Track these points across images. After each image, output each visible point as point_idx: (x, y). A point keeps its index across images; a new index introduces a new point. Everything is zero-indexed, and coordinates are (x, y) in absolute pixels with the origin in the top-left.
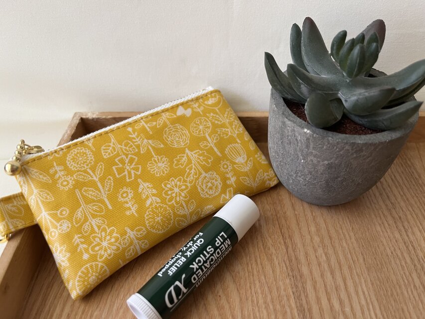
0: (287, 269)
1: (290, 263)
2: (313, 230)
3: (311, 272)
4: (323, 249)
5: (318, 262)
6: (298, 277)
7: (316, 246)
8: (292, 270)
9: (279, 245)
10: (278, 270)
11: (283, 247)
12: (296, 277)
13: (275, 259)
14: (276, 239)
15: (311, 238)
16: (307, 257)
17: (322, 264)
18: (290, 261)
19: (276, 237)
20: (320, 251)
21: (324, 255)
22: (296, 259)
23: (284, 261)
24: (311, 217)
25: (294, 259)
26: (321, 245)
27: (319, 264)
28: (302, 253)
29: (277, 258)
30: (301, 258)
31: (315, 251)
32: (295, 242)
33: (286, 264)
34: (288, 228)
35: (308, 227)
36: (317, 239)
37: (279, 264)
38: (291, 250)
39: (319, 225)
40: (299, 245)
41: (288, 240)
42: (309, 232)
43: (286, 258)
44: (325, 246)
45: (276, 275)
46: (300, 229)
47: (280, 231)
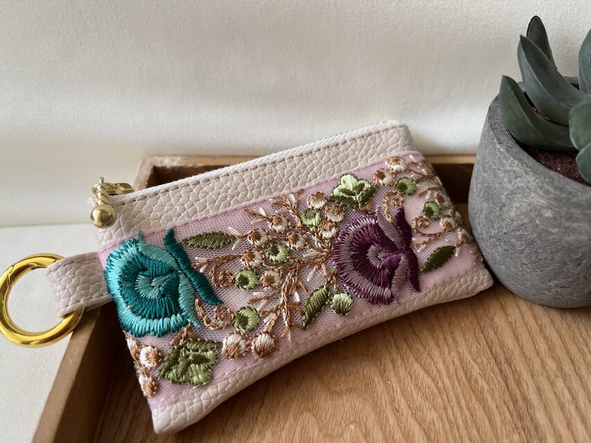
0: (512, 415)
1: (514, 406)
2: (542, 349)
3: (551, 421)
4: (565, 381)
5: (559, 404)
6: (532, 430)
7: (553, 376)
8: (521, 419)
9: (491, 374)
10: (498, 419)
11: (500, 378)
12: (529, 431)
13: (489, 399)
14: (485, 365)
15: (542, 362)
16: (540, 395)
17: (567, 405)
18: (515, 403)
19: (485, 361)
20: (560, 384)
21: (566, 391)
22: (525, 398)
23: (505, 403)
24: (536, 326)
25: (520, 399)
26: (559, 375)
27: (562, 407)
28: (531, 389)
29: (493, 396)
30: (532, 397)
31: (552, 384)
32: (518, 370)
33: (508, 408)
34: (502, 345)
35: (534, 344)
36: (551, 364)
37: (497, 407)
38: (513, 384)
39: (551, 341)
40: (525, 375)
41: (505, 367)
42: (538, 353)
43: (507, 397)
44: (566, 376)
45: (496, 427)
46: (521, 348)
47: (489, 351)
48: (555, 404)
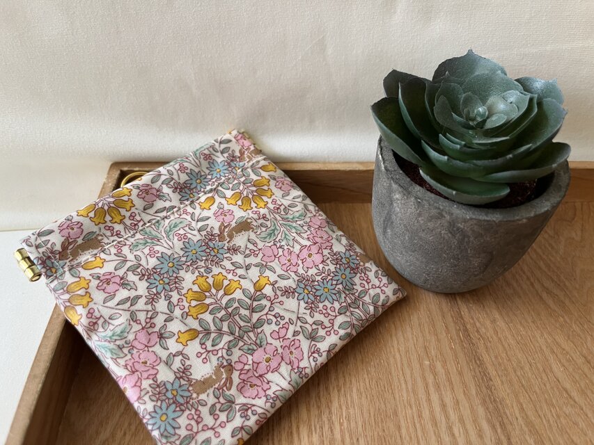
0: (505, 413)
1: (502, 419)
6: (488, 400)
8: (497, 409)
12: (490, 398)
17: (457, 421)
18: (502, 424)
21: (457, 434)
22: (493, 427)
23: (510, 423)
25: (498, 426)
28: (488, 436)
29: (521, 429)
33: (507, 417)
37: (517, 419)
43: (509, 427)
48: (467, 422)
